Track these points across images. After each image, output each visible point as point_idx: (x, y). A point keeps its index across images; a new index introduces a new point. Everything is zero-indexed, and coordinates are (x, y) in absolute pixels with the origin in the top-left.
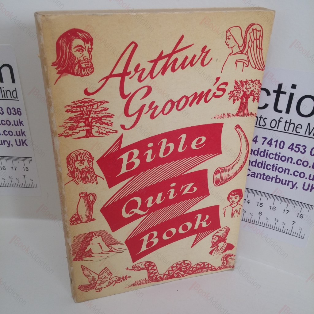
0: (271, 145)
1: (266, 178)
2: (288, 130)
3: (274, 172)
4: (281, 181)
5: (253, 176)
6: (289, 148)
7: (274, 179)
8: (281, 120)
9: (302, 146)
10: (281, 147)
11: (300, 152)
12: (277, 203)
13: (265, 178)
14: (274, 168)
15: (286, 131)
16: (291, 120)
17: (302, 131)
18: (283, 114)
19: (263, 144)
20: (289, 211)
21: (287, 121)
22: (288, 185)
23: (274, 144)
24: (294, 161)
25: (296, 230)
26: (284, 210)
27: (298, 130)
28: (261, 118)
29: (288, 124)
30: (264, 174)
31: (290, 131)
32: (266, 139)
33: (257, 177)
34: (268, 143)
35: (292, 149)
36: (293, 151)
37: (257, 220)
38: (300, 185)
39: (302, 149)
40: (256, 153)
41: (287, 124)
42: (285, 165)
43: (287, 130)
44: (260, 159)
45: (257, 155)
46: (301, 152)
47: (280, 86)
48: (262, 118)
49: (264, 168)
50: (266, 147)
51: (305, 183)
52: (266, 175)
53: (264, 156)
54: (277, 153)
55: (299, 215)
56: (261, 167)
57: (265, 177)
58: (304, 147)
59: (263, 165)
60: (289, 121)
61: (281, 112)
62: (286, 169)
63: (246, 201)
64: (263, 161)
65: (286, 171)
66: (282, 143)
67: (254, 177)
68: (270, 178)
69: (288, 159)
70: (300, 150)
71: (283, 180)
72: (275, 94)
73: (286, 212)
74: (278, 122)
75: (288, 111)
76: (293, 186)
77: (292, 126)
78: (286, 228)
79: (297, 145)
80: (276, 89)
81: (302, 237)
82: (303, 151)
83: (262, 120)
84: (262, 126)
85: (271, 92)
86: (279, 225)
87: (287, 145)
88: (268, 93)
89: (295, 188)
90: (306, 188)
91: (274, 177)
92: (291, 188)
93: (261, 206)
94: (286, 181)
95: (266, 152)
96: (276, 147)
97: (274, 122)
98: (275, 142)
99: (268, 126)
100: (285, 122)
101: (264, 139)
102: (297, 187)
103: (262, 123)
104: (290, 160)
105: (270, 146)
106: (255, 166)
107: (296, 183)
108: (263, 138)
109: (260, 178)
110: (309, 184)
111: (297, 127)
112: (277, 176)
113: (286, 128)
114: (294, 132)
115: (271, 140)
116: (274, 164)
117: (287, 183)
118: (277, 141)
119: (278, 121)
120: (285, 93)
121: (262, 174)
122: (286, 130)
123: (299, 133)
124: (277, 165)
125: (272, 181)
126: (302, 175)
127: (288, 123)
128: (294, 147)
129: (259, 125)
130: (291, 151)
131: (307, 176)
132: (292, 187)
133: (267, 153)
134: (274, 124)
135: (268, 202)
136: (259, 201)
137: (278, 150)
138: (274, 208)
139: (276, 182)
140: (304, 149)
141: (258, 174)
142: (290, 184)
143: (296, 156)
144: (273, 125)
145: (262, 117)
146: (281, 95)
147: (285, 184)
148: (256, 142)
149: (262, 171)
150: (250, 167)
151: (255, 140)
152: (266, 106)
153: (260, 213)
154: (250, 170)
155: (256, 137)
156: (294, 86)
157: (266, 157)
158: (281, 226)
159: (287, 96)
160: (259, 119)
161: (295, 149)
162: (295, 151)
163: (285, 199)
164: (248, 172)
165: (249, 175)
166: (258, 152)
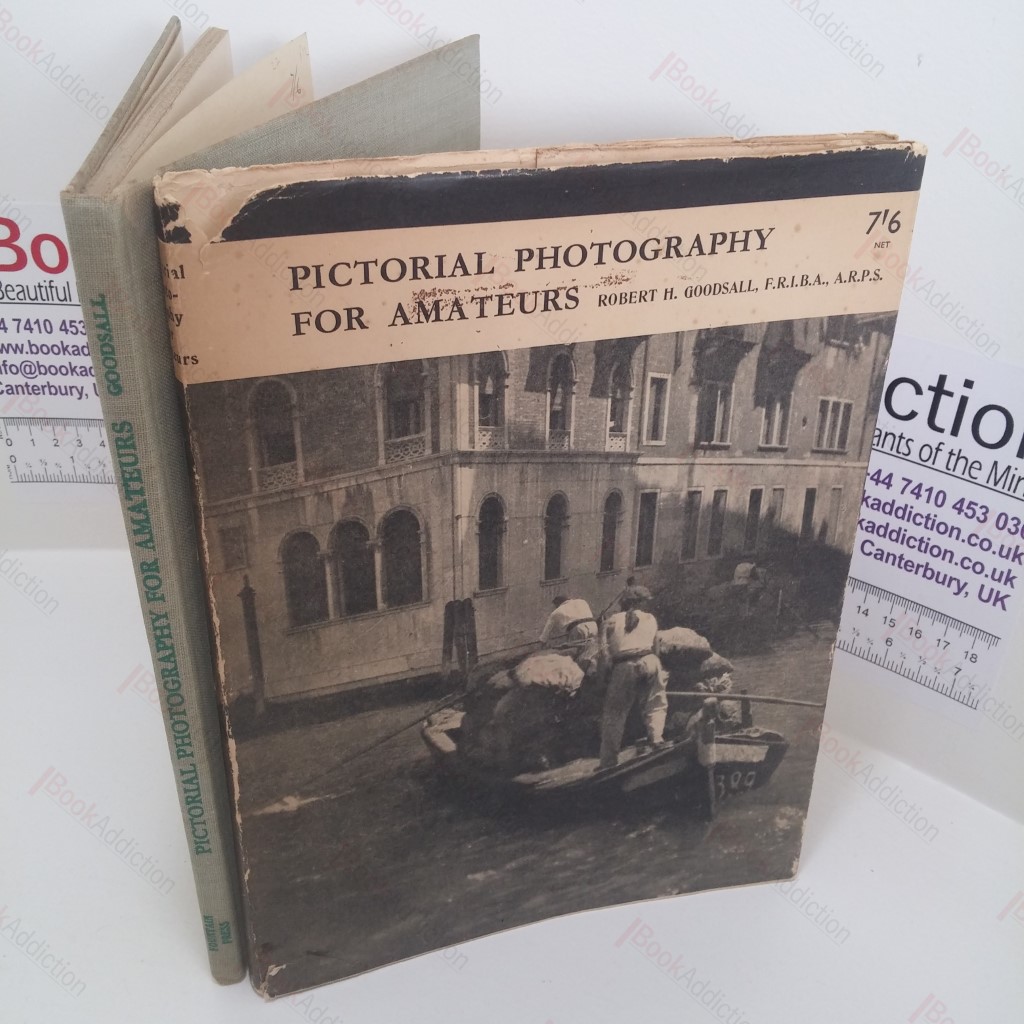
0: (918, 496)
1: (906, 564)
2: (954, 470)
3: (923, 553)
4: (935, 576)
5: (879, 557)
6: (954, 507)
7: (921, 570)
8: (941, 447)
9: (981, 507)
10: (939, 503)
11: (975, 518)
12: (925, 623)
13: (902, 565)
14: (923, 545)
15: (951, 472)
16: (960, 451)
17: (982, 476)
18: (946, 436)
19: (902, 492)
20: (949, 644)
21: (952, 450)
22: (949, 586)
23: (924, 494)
24: (964, 535)
25: (962, 686)
26: (939, 640)
27: (974, 473)
28: (901, 437)
29: (954, 458)
30: (902, 555)
31: (958, 472)
32: (910, 482)
33: (887, 561)
34: (912, 492)
35: (960, 511)
36: (962, 514)
37: (882, 655)
38: (973, 589)
39: (979, 513)
40: (888, 508)
41: (952, 456)
42: (945, 542)
43: (952, 469)
44: (895, 523)
45: (890, 513)
46: (978, 519)
47: (942, 379)
48: (904, 438)
49: (902, 543)
50: (908, 499)
51: (983, 586)
52: (906, 558)
53: (903, 518)
54: (929, 515)
55: (969, 656)
56: (897, 540)
57: (903, 562)
58: (984, 510)
59: (900, 537)
60: (956, 452)
61: (941, 431)
62: (946, 551)
63: (861, 611)
64: (900, 529)
65: (946, 554)
66: (941, 496)
67: (881, 559)
68: (913, 566)
69: (951, 531)
70: (977, 515)
71: (939, 573)
72: (932, 394)
73: (942, 644)
74: (934, 451)
75: (955, 432)
76: (960, 590)
77: (962, 462)
78: (941, 680)
79: (971, 503)
80: (935, 385)
81: (974, 706)
82: (982, 518)
83: (903, 442)
84: (903, 454)
85: (925, 389)
86: (928, 672)
87: (951, 500)
88: (919, 391)
89: (963, 593)
90: (985, 596)
91: (922, 566)
92: (955, 594)
93: (892, 624)
94: (945, 576)
95: (909, 509)
96: (928, 501)
97: (926, 451)
98: (927, 490)
99: (914, 456)
100: (949, 453)
101: (906, 483)
102: (967, 593)
103: (903, 448)
104: (955, 532)
105: (917, 498)
106: (884, 536)
107: (966, 584)
108: (904, 479)
109: (893, 564)
110: (992, 590)
111: (971, 467)
112: (927, 564)
113: (951, 466)
114: (966, 476)
115: (920, 486)
116: (922, 538)
117: (947, 581)
118: (930, 490)
119: (936, 449)
120: (950, 394)
121: (898, 555)
122: (949, 470)
123: (976, 478)
124: (929, 539)
125: (916, 573)
126: (978, 568)
127: (954, 455)
128: (964, 507)
129: (898, 452)
130: (959, 513)
131: (988, 571)
132: (956, 591)
133: (911, 512)
134: (926, 453)
135: (907, 618)
136: (887, 614)
137: (932, 509)
139: (924, 575)
140: (984, 514)
141: (889, 554)
142: (954, 583)
143: (968, 526)
144: (925, 455)
145: (903, 436)
146: (944, 398)
147: (943, 583)
148: (889, 485)
149: (897, 549)
150: (873, 537)
151: (887, 481)
152: (913, 415)
153: (889, 641)
154: (873, 545)
155: (890, 476)
156: (969, 384)
157: (908, 520)
158: (932, 676)
159: (955, 401)
160: (897, 439)
161: (966, 511)
162: (966, 514)
163: (942, 616)
164: (868, 548)
165: (870, 554)
166: (891, 508)
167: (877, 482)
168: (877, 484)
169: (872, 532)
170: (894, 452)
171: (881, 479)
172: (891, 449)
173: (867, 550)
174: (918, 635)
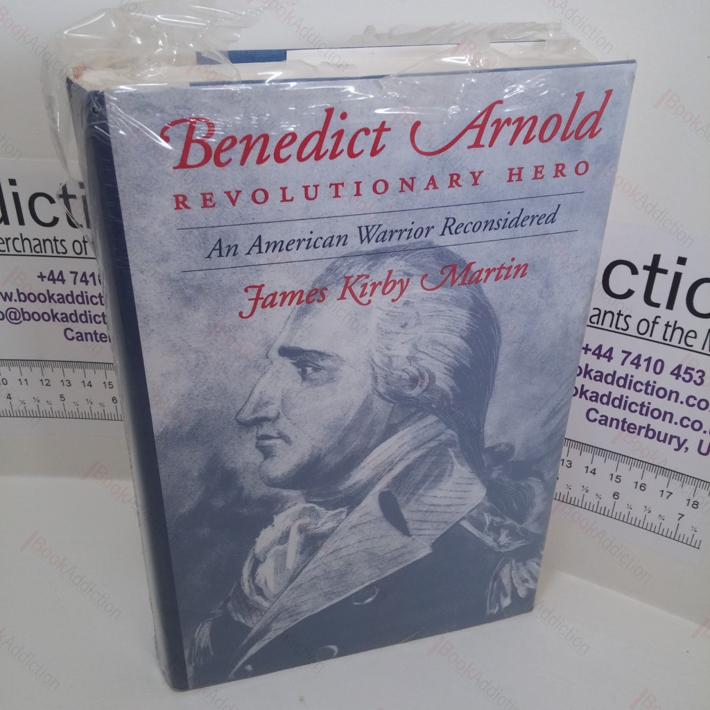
0: (638, 365)
1: (629, 427)
2: (670, 341)
3: (644, 416)
4: (656, 436)
5: (603, 422)
6: (672, 373)
7: (643, 431)
8: (658, 320)
9: (698, 372)
10: (658, 370)
11: (692, 381)
12: (649, 477)
13: (625, 428)
14: (644, 409)
15: (668, 342)
16: (676, 322)
17: (697, 344)
18: (663, 311)
19: (623, 364)
20: (672, 493)
21: (668, 322)
22: (670, 443)
23: (644, 364)
24: (682, 398)
25: (685, 530)
26: (663, 491)
27: (690, 341)
28: (620, 314)
29: (670, 330)
30: (625, 419)
31: (675, 341)
32: (629, 354)
33: (611, 426)
34: (632, 363)
35: (678, 376)
36: (680, 379)
37: (610, 507)
38: (692, 444)
39: (696, 376)
40: (609, 379)
41: (669, 328)
42: (664, 405)
43: (669, 339)
44: (616, 392)
46: (695, 382)
47: (656, 258)
48: (622, 315)
49: (624, 409)
50: (629, 369)
51: (702, 441)
52: (629, 421)
53: (624, 386)
54: (648, 382)
55: (691, 503)
56: (619, 407)
57: (626, 425)
58: (700, 374)
59: (622, 403)
60: (672, 323)
61: (657, 305)
62: (666, 413)
63: (589, 470)
64: (622, 396)
65: (666, 416)
66: (660, 364)
67: (605, 424)
68: (635, 428)
69: (671, 395)
70: (694, 379)
71: (660, 433)
72: (648, 272)
73: (665, 494)
74: (651, 324)
75: (670, 305)
76: (680, 446)
77: (678, 332)
78: (665, 525)
79: (688, 368)
80: (649, 264)
81: (697, 546)
82: (699, 381)
83: (622, 318)
84: (622, 329)
85: (640, 268)
86: (653, 519)
87: (669, 367)
88: (634, 271)
89: (683, 449)
90: (704, 450)
91: (644, 428)
92: (675, 450)
93: (618, 480)
94: (666, 435)
95: (629, 378)
96: (647, 370)
97: (644, 324)
98: (645, 360)
99: (632, 330)
100: (666, 325)
101: (626, 355)
102: (687, 449)
103: (622, 324)
104: (674, 395)
105: (637, 368)
106: (607, 404)
107: (685, 440)
108: (623, 352)
109: (617, 428)
111: (687, 336)
112: (649, 425)
113: (668, 337)
114: (683, 345)
115: (639, 357)
116: (643, 403)
117: (667, 439)
118: (649, 360)
119: (653, 322)
120: (665, 272)
121: (621, 419)
122: (666, 340)
123: (692, 346)
124: (649, 403)
125: (639, 434)
127: (670, 326)
128: (682, 373)
130: (677, 378)
131: (706, 427)
132: (677, 447)
133: (631, 381)
135: (631, 475)
136: (613, 472)
137: (650, 376)
138: (643, 487)
139: (646, 436)
140: (700, 377)
141: (612, 419)
142: (674, 441)
143: (686, 389)
144: (642, 329)
145: (622, 313)
146: (658, 275)
147: (664, 441)
148: (610, 358)
149: (620, 414)
150: (598, 405)
151: (608, 355)
152: (630, 293)
153: (616, 495)
154: (597, 412)
155: (611, 350)
156: (682, 261)
157: (629, 388)
158: (657, 522)
159: (670, 278)
160: (616, 316)
161: (683, 375)
162: (683, 379)
163: (663, 470)
164: (593, 415)
165: (595, 420)
166: (613, 378)
167: (599, 356)
168: (598, 358)
169: (596, 401)
170: (613, 328)
171: (602, 353)
172: (611, 326)
173: (592, 417)
174: (643, 488)
